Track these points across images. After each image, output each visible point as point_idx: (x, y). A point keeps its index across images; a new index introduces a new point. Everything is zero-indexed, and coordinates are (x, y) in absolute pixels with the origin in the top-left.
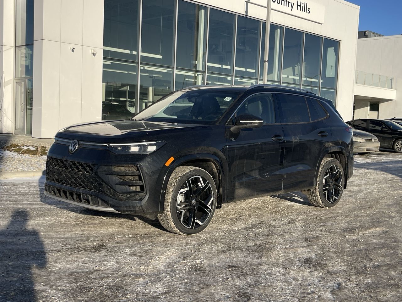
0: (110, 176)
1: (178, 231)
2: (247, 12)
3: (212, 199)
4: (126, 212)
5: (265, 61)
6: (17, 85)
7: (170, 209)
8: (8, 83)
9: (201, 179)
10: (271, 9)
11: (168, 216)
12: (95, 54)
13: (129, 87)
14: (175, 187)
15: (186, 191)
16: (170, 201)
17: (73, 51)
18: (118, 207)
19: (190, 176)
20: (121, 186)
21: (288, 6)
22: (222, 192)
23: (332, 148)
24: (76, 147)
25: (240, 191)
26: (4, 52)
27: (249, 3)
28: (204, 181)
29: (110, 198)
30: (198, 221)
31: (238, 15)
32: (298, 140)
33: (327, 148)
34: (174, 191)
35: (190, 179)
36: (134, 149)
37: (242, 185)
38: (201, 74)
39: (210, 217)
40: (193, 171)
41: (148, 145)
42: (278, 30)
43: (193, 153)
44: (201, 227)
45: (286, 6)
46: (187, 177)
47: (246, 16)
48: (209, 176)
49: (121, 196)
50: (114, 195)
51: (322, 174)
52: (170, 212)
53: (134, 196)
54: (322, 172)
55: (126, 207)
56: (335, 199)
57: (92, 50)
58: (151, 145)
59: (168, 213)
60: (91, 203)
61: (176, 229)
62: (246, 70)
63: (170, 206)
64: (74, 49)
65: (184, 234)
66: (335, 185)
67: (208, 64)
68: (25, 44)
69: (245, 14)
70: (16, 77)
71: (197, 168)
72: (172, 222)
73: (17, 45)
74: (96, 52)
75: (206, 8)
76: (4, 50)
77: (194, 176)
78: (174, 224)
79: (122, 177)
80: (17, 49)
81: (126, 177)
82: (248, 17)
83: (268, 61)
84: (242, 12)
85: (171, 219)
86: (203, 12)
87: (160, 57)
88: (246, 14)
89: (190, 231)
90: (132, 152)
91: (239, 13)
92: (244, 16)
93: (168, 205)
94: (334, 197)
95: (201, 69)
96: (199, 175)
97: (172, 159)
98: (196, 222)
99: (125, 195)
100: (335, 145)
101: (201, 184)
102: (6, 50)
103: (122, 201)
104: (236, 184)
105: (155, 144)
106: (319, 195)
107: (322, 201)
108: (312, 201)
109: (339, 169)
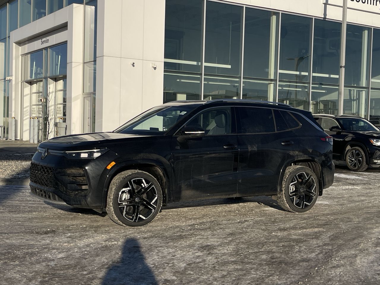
0: (63, 177)
1: (121, 223)
2: (325, 14)
3: (156, 198)
4: (75, 206)
5: (341, 67)
6: (85, 100)
7: (112, 205)
8: (77, 98)
9: (144, 181)
10: (348, 8)
11: (112, 210)
12: (156, 68)
13: (211, 98)
14: (117, 187)
15: (129, 190)
16: (112, 198)
17: (133, 66)
18: (68, 201)
19: (131, 178)
20: (71, 185)
21: (376, 5)
22: (167, 192)
23: (299, 156)
24: (45, 154)
25: (187, 193)
26: (73, 69)
27: (327, 5)
28: (147, 182)
29: (63, 195)
30: (141, 216)
31: (315, 19)
32: (255, 148)
33: (293, 156)
34: (115, 190)
35: (132, 180)
36: (84, 155)
37: (190, 187)
38: (273, 82)
39: (154, 213)
40: (135, 173)
41: (95, 152)
42: (366, 31)
43: (134, 159)
44: (144, 221)
45: (373, 5)
46: (129, 178)
47: (324, 19)
48: (152, 179)
49: (71, 192)
50: (66, 191)
51: (288, 181)
52: (112, 207)
53: (80, 193)
54: (288, 179)
55: (75, 201)
56: (306, 205)
57: (152, 64)
58: (97, 152)
59: (111, 207)
60: (52, 199)
61: (119, 221)
62: (330, 76)
63: (112, 202)
64: (134, 63)
65: (127, 226)
66: (307, 191)
67: (279, 71)
68: (93, 60)
69: (323, 17)
70: (84, 92)
71: (140, 171)
72: (115, 215)
73: (85, 62)
74: (156, 66)
75: (276, 14)
76: (73, 67)
77: (136, 178)
78: (117, 217)
79: (74, 178)
80: (85, 65)
81: (77, 178)
82: (326, 20)
83: (344, 67)
84: (320, 14)
85: (114, 213)
86: (274, 18)
87: (229, 67)
88: (325, 17)
89: (133, 224)
90: (82, 158)
91: (316, 16)
92: (322, 19)
93: (111, 201)
94: (305, 202)
95: (272, 77)
96: (141, 178)
97: (113, 163)
98: (139, 217)
99: (74, 192)
100: (303, 153)
101: (145, 185)
102: (75, 67)
103: (72, 197)
104: (182, 186)
105: (99, 151)
106: (286, 200)
107: (289, 206)
108: (282, 206)
109: (311, 176)
